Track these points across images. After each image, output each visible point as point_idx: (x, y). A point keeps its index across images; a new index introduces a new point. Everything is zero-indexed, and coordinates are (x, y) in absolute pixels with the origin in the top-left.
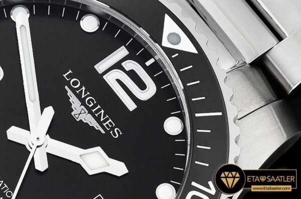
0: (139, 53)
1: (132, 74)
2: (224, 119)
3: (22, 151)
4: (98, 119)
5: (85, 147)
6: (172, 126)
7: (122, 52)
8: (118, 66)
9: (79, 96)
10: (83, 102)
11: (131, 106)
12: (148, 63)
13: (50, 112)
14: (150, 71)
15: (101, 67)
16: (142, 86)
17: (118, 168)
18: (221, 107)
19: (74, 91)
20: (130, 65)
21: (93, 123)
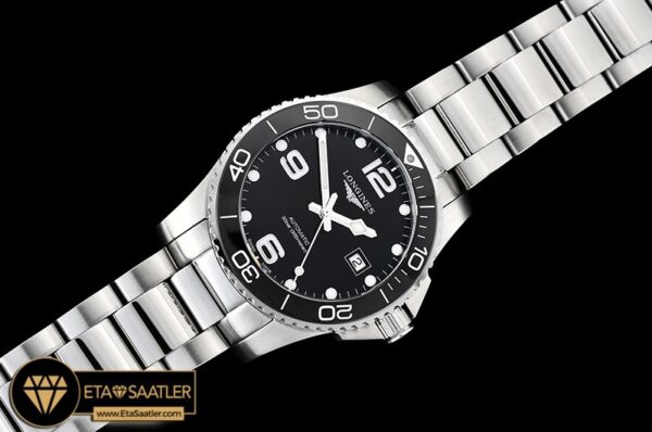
0: (389, 163)
1: (383, 176)
2: (434, 210)
3: (317, 219)
4: (361, 202)
5: (353, 219)
6: (404, 210)
7: (378, 162)
8: (375, 170)
9: (351, 187)
10: (353, 190)
11: (381, 195)
12: (393, 170)
13: (335, 196)
14: (394, 174)
15: (365, 170)
16: (388, 184)
17: (371, 233)
18: (434, 203)
19: (349, 183)
20: (382, 170)
21: (359, 204)
